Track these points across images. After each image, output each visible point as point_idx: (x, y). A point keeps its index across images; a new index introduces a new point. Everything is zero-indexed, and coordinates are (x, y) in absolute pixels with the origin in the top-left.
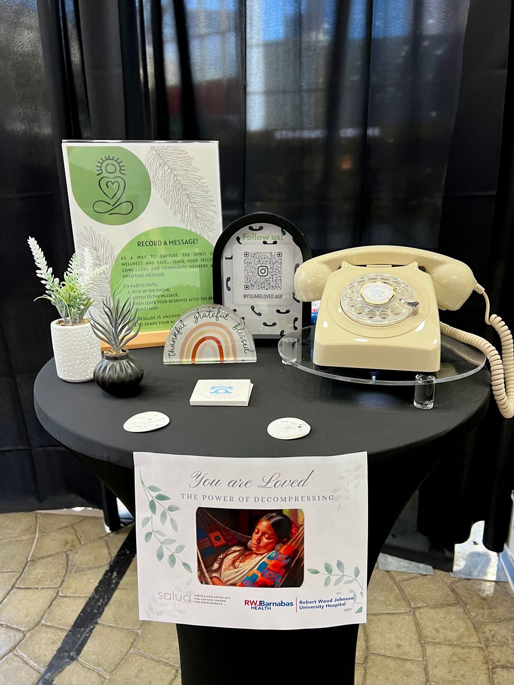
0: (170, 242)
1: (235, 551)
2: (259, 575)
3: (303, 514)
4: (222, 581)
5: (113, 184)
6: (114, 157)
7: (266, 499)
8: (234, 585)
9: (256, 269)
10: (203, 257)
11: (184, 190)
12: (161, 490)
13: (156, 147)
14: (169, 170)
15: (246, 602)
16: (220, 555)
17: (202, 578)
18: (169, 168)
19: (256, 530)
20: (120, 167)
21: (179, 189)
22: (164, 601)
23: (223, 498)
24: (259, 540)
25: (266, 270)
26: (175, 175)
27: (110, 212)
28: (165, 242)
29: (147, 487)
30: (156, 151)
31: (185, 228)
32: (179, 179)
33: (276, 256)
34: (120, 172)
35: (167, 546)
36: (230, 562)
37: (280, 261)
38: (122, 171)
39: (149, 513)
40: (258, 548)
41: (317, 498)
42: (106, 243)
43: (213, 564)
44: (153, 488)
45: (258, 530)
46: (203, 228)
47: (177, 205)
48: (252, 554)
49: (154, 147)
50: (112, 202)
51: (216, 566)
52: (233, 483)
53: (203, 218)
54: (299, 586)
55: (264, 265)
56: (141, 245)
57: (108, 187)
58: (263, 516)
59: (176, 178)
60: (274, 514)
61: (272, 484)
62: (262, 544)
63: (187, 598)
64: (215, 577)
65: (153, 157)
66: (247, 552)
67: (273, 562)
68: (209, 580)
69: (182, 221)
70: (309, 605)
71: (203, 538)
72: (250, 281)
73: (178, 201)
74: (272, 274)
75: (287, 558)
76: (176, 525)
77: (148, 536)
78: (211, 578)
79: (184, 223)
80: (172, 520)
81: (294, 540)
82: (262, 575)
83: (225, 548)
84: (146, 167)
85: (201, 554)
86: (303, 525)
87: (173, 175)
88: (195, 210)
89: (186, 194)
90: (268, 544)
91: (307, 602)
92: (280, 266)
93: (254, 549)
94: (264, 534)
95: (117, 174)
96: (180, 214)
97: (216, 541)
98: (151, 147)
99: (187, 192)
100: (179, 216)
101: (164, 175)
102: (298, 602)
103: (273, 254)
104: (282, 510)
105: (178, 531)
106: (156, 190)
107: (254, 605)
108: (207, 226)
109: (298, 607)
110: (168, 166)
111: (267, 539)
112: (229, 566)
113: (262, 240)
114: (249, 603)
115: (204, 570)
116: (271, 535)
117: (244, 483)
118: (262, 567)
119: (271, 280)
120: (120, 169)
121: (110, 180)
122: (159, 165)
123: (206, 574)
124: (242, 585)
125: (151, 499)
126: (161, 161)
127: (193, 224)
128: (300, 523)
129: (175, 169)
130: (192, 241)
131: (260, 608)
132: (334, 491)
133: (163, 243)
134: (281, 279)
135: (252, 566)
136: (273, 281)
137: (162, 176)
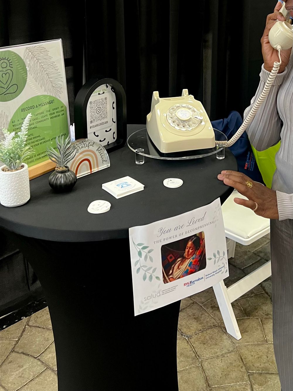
0: (39, 105)
1: (179, 261)
2: (189, 269)
3: (204, 233)
4: (174, 279)
5: (6, 74)
6: (5, 58)
7: (190, 231)
8: (179, 278)
9: (95, 110)
10: (57, 110)
11: (45, 71)
12: (144, 244)
13: (28, 48)
14: (37, 60)
15: (185, 285)
16: (172, 266)
17: (165, 280)
18: (37, 59)
19: (187, 247)
20: (10, 63)
21: (42, 71)
22: (147, 301)
23: (172, 237)
24: (189, 251)
25: (100, 109)
26: (40, 63)
27: (4, 94)
28: (37, 106)
29: (136, 244)
30: (29, 50)
31: (47, 94)
32: (42, 65)
33: (104, 100)
34: (9, 66)
35: (148, 271)
36: (177, 267)
37: (106, 102)
38: (10, 66)
39: (138, 258)
40: (188, 255)
41: (208, 224)
42: (3, 114)
43: (169, 272)
44: (139, 245)
45: (188, 247)
46: (56, 92)
47: (42, 81)
48: (186, 259)
49: (28, 47)
50: (6, 86)
51: (171, 272)
52: (176, 229)
53: (56, 86)
54: (205, 268)
55: (99, 106)
56: (23, 111)
57: (3, 77)
58: (189, 239)
59: (40, 65)
60: (193, 237)
61: (192, 223)
62: (189, 253)
63: (158, 294)
64: (171, 278)
65: (27, 54)
66: (184, 259)
67: (194, 260)
68: (168, 280)
69: (45, 90)
70: (209, 276)
71: (165, 260)
72: (93, 118)
73: (42, 78)
74: (103, 110)
75: (199, 256)
76: (152, 259)
77: (138, 270)
78: (169, 279)
79: (46, 92)
80: (150, 257)
81: (201, 247)
82: (191, 268)
83: (174, 262)
84: (24, 61)
85: (164, 269)
86: (204, 238)
87: (39, 62)
88: (51, 83)
89: (46, 73)
90: (192, 252)
91: (208, 275)
92: (106, 105)
93: (186, 257)
94: (190, 248)
95: (8, 68)
96: (44, 86)
97: (170, 259)
98: (26, 48)
99: (47, 72)
100: (43, 88)
101: (34, 63)
102: (205, 276)
103: (103, 99)
104: (196, 234)
105: (153, 261)
106: (30, 74)
107: (188, 285)
108: (58, 91)
109: (205, 279)
110: (36, 58)
111: (192, 250)
112: (177, 269)
113: (98, 93)
114: (186, 285)
115: (166, 276)
116: (193, 247)
117: (181, 227)
118: (190, 264)
119: (102, 114)
120: (10, 65)
121: (4, 72)
122: (31, 58)
123: (167, 278)
124: (183, 276)
125: (139, 250)
126: (32, 55)
127: (51, 91)
128: (203, 238)
129: (40, 59)
130: (51, 101)
131: (190, 285)
132: (214, 218)
133: (35, 107)
134: (107, 112)
135: (186, 265)
136: (103, 114)
137: (33, 65)
